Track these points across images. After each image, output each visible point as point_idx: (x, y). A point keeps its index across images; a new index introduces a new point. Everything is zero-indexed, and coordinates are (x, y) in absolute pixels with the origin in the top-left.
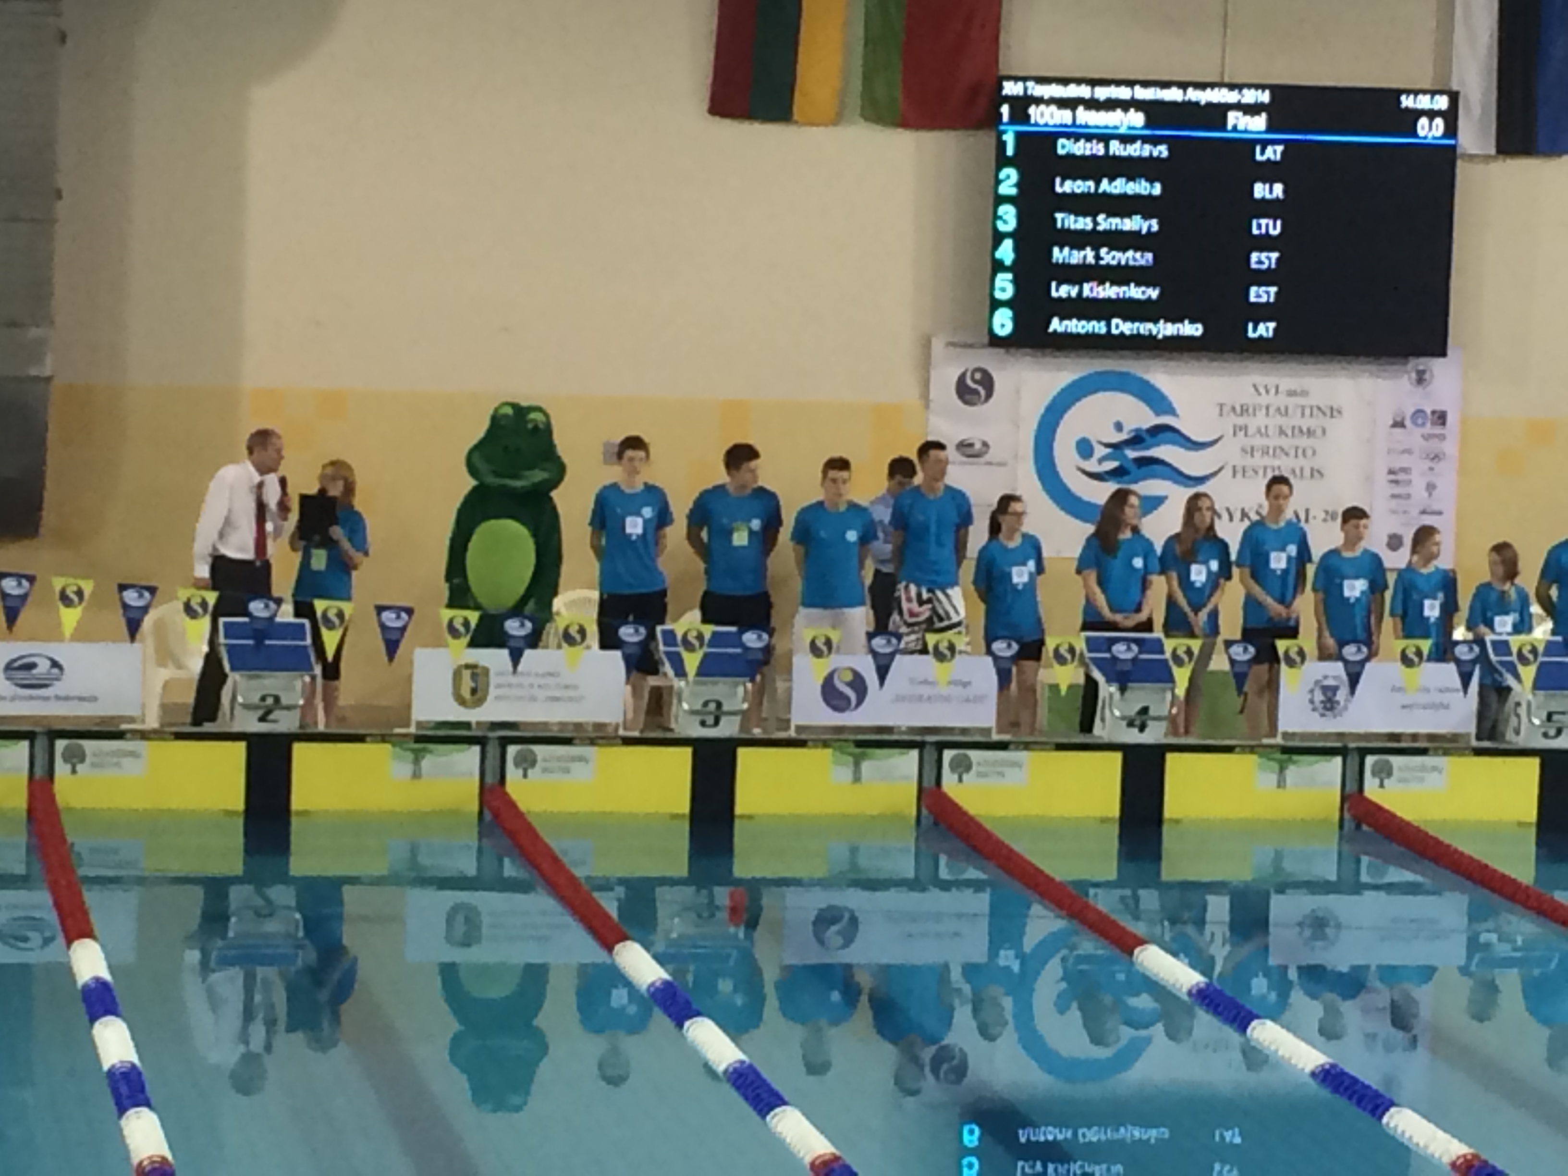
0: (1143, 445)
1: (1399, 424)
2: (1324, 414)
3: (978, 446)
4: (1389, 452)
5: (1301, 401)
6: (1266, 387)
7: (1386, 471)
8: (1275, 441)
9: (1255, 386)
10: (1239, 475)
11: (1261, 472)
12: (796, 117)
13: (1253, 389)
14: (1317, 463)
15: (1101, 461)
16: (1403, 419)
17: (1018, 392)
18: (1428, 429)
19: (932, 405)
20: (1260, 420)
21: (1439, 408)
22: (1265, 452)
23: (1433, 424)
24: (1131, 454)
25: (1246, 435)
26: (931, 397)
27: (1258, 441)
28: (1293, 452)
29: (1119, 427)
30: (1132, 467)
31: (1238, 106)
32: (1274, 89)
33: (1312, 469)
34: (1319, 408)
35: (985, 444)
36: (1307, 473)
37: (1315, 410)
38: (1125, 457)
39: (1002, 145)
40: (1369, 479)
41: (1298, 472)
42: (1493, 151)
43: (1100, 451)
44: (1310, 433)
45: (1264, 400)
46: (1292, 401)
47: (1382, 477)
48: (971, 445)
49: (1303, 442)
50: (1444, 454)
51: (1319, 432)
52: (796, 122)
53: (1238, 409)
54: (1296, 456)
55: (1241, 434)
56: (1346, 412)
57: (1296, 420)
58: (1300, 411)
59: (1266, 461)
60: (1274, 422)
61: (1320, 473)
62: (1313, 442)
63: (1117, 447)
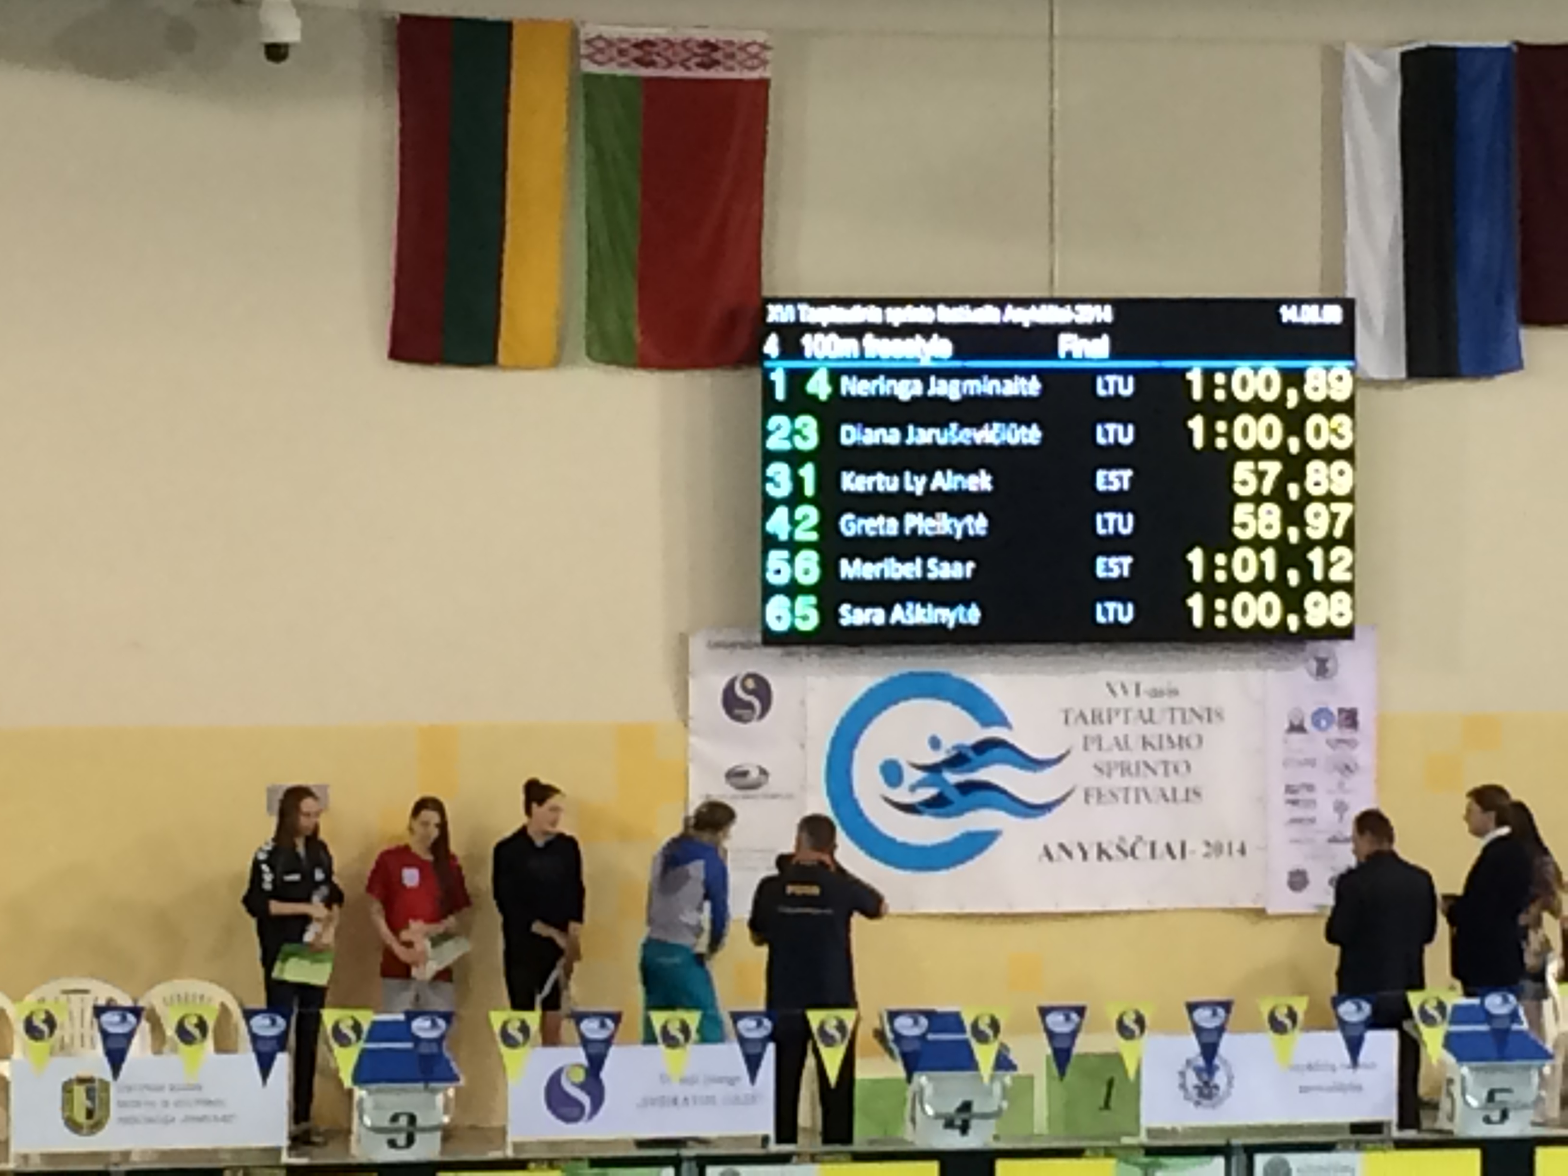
0: (966, 766)
1: (1297, 728)
2: (1200, 717)
3: (754, 774)
4: (1285, 764)
5: (1168, 701)
6: (1123, 687)
7: (1283, 789)
8: (1136, 755)
9: (1108, 685)
10: (1093, 800)
11: (1121, 796)
12: (502, 357)
13: (1107, 690)
14: (1191, 782)
15: (913, 788)
16: (1302, 721)
17: (803, 703)
18: (1335, 732)
19: (691, 724)
20: (1118, 727)
21: (1348, 706)
22: (1125, 769)
23: (1341, 725)
24: (953, 778)
25: (1100, 748)
26: (691, 711)
27: (1117, 756)
28: (1160, 770)
29: (935, 743)
30: (953, 795)
31: (1073, 328)
32: (1118, 305)
33: (1187, 791)
34: (1192, 710)
35: (763, 772)
36: (1181, 795)
37: (1188, 715)
38: (945, 781)
39: (769, 387)
40: (1262, 800)
41: (1169, 794)
42: (1403, 374)
43: (912, 776)
44: (1183, 742)
45: (1120, 701)
46: (1158, 704)
47: (1279, 796)
48: (745, 774)
49: (1174, 755)
50: (1356, 765)
51: (1194, 742)
52: (504, 368)
53: (1089, 718)
54: (1166, 773)
55: (1093, 747)
56: (1226, 715)
57: (1164, 727)
58: (1169, 716)
59: (1127, 781)
60: (1135, 730)
61: (1197, 794)
62: (1186, 754)
63: (934, 769)
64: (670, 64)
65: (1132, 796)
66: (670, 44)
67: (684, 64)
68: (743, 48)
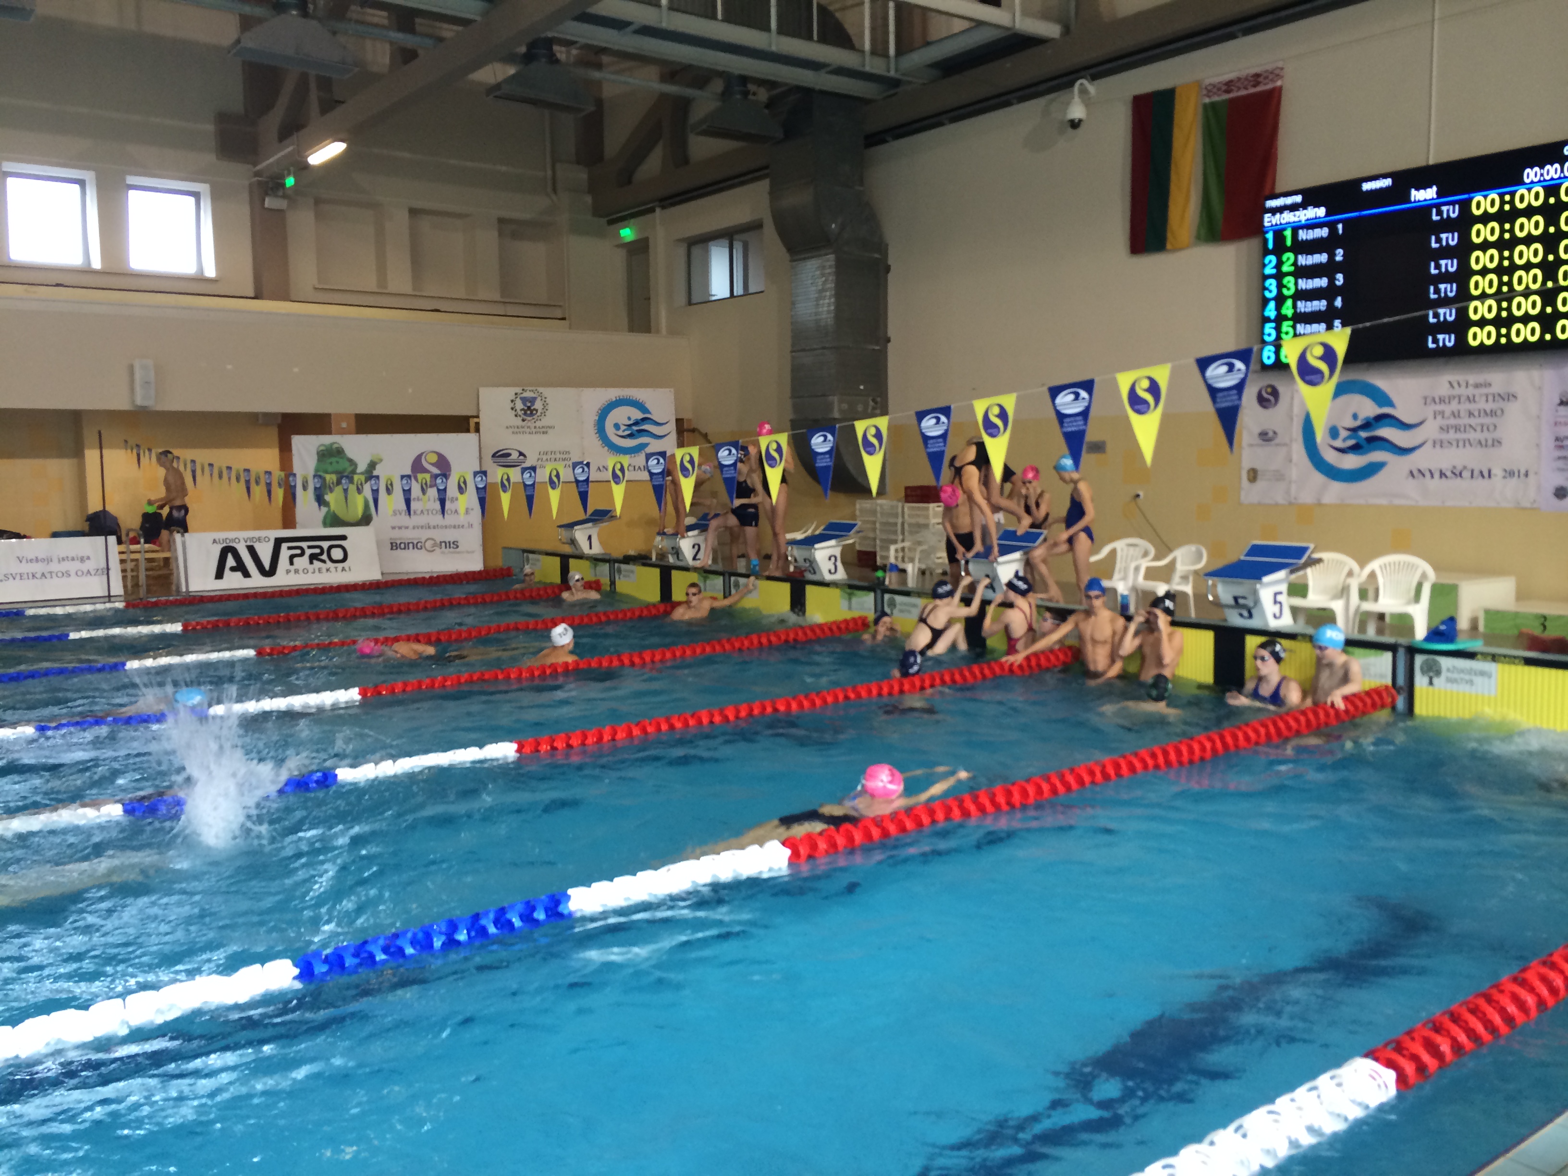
0: (1371, 428)
1: (1564, 403)
2: (1503, 399)
3: (1271, 434)
4: (1555, 424)
5: (1484, 391)
6: (1459, 384)
7: (1554, 439)
8: (1465, 420)
9: (1450, 383)
10: (1438, 446)
11: (1455, 443)
12: (1169, 246)
13: (1448, 385)
14: (1496, 435)
15: (1344, 440)
17: (1292, 398)
19: (1244, 410)
20: (1454, 406)
22: (1457, 429)
24: (1363, 434)
25: (1443, 417)
26: (1244, 405)
27: (1453, 421)
28: (1479, 429)
29: (1355, 417)
30: (1364, 443)
33: (1493, 440)
34: (1499, 395)
35: (1275, 433)
36: (1490, 442)
37: (1497, 398)
38: (1359, 437)
39: (1266, 242)
40: (1537, 445)
41: (1483, 443)
44: (1493, 413)
45: (1457, 391)
46: (1477, 392)
47: (1550, 443)
48: (1268, 434)
49: (1487, 420)
51: (1499, 412)
53: (1437, 400)
54: (1482, 431)
55: (1439, 417)
56: (1519, 396)
57: (1482, 405)
58: (1484, 398)
59: (1459, 436)
60: (1465, 406)
61: (1499, 442)
62: (1494, 420)
63: (1354, 430)
64: (1239, 89)
65: (1461, 444)
66: (1239, 79)
67: (1246, 88)
68: (1272, 73)
